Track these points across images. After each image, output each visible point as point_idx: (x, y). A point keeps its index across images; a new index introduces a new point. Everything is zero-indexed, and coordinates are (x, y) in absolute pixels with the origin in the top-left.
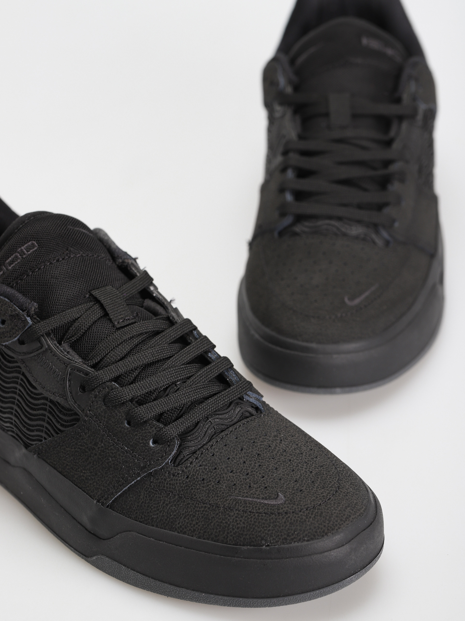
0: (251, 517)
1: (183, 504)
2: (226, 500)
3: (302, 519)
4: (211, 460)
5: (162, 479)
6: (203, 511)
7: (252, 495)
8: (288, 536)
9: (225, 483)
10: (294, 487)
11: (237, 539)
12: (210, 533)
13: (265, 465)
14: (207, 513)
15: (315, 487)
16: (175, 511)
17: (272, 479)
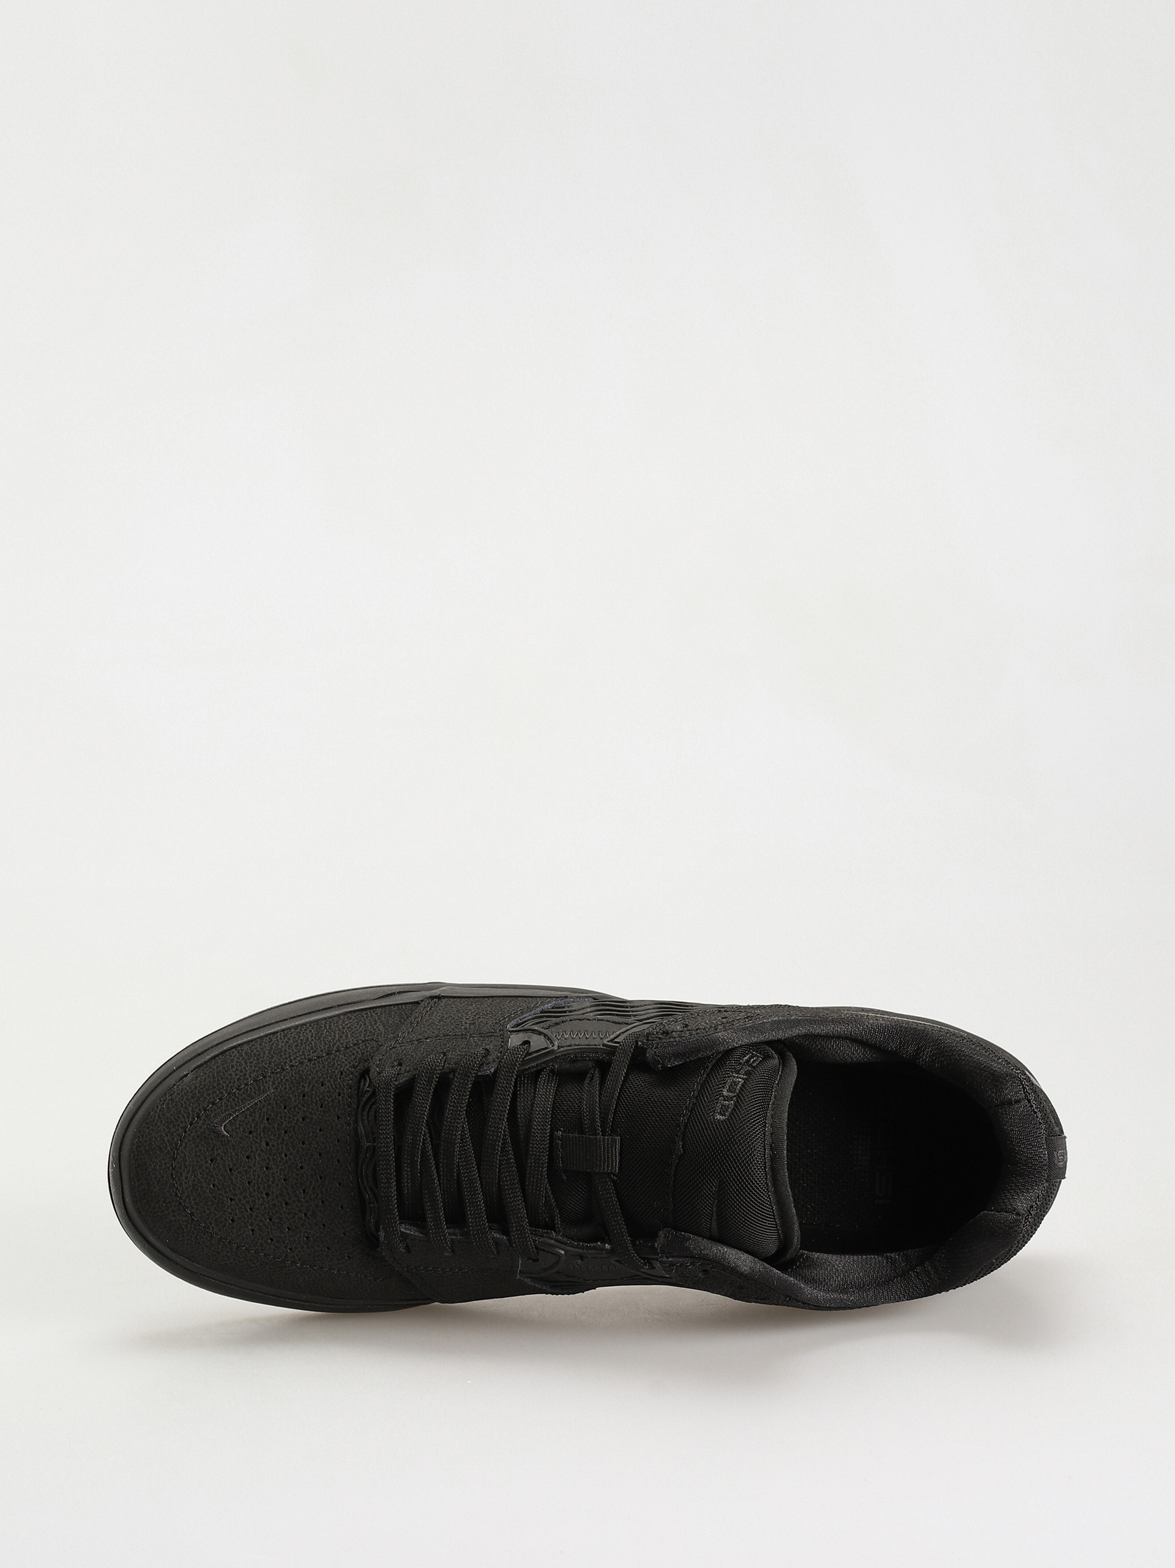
0: (228, 1086)
1: (320, 1048)
2: (273, 1084)
3: (174, 1126)
4: (334, 1111)
6: (290, 1056)
7: (252, 1110)
8: (172, 1099)
9: (295, 1101)
10: (221, 1158)
13: (280, 1162)
14: (283, 1057)
15: (203, 1180)
17: (254, 1150)
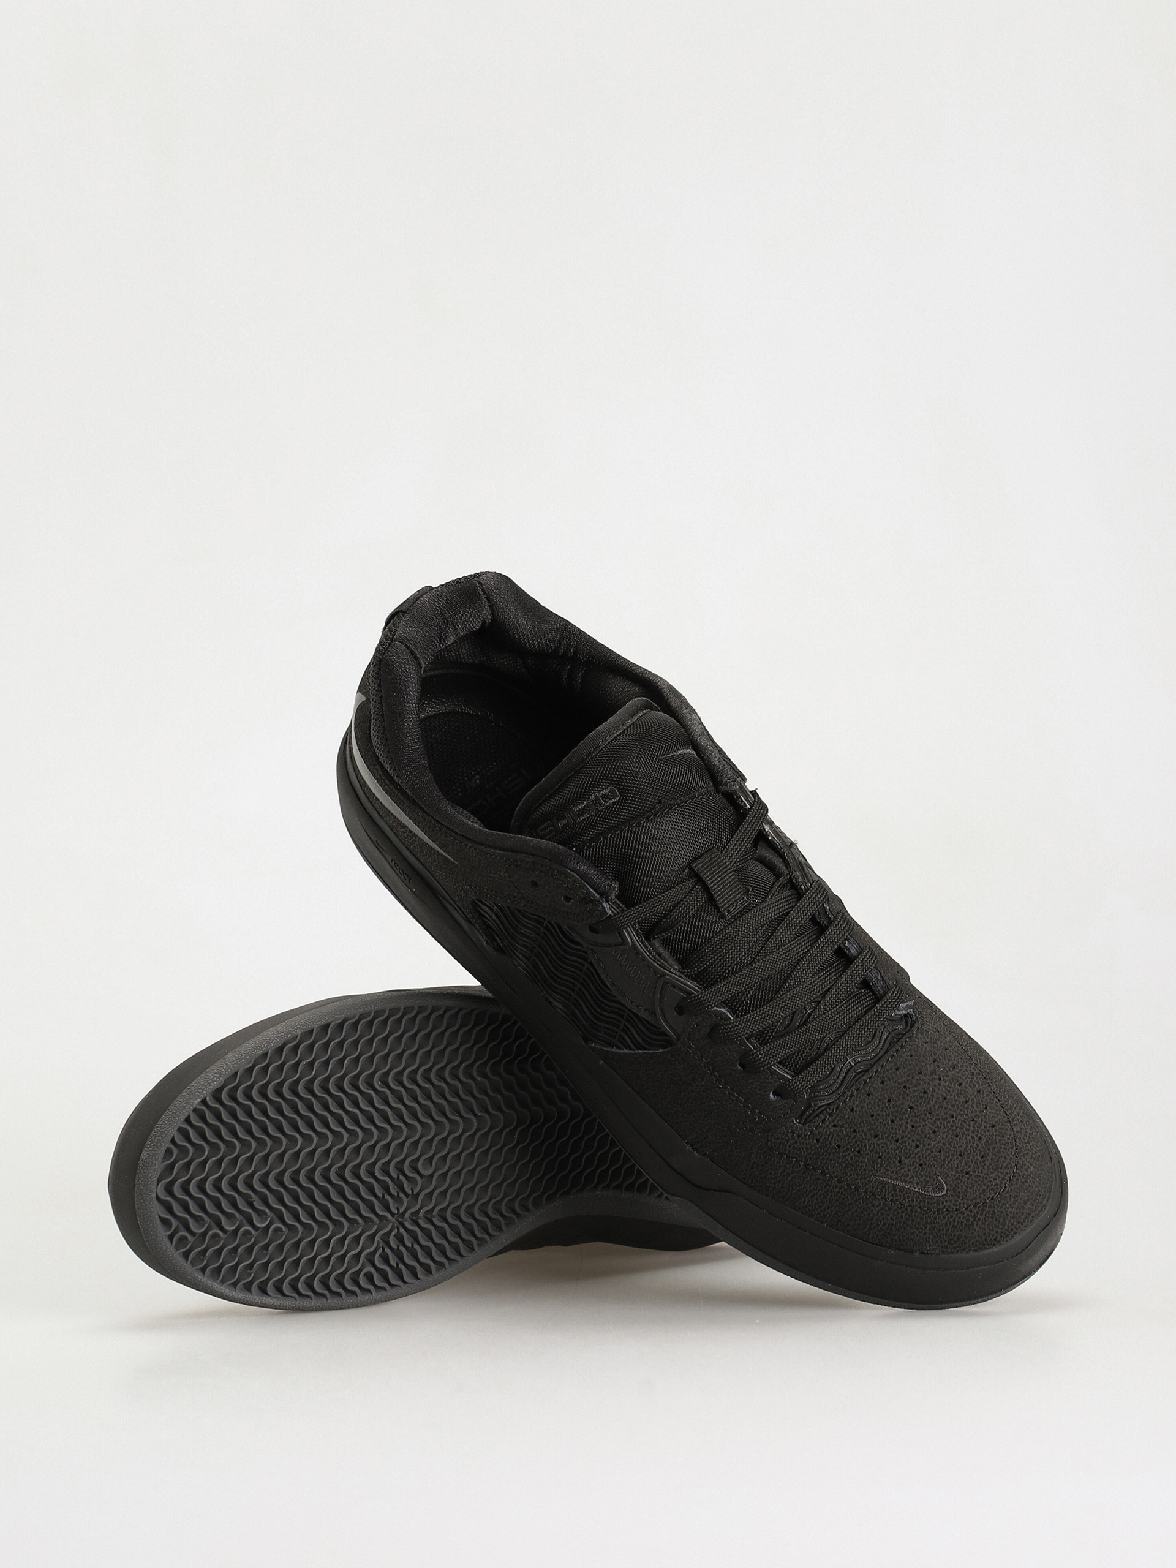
0: (902, 1212)
1: (811, 1179)
2: (869, 1181)
3: (968, 1220)
4: (849, 1117)
5: (783, 1139)
6: (838, 1192)
7: (903, 1178)
8: (949, 1243)
9: (867, 1154)
10: (958, 1167)
11: (882, 1238)
12: (846, 1224)
13: (920, 1126)
14: (843, 1197)
15: (986, 1167)
16: (800, 1185)
17: (929, 1152)
